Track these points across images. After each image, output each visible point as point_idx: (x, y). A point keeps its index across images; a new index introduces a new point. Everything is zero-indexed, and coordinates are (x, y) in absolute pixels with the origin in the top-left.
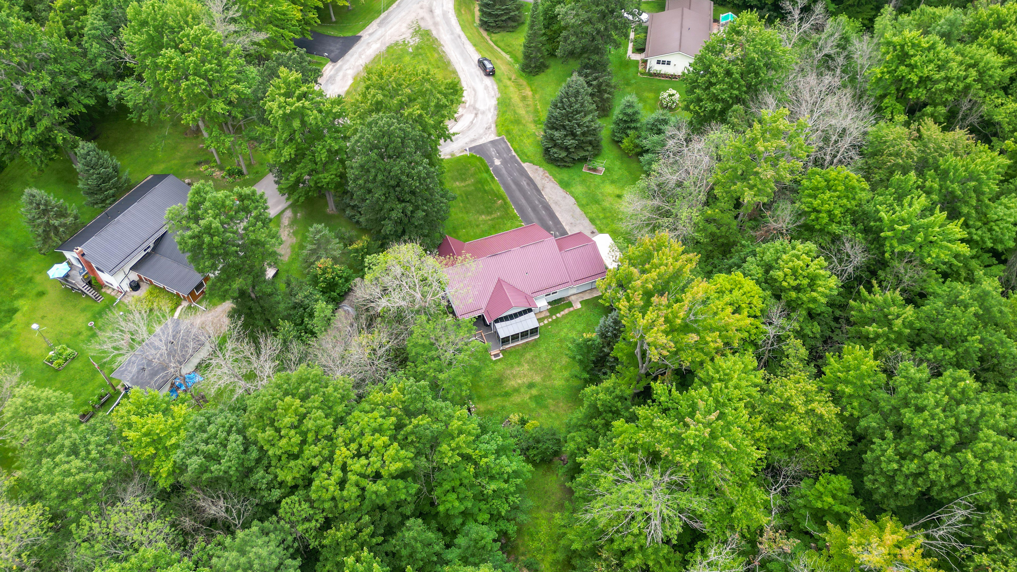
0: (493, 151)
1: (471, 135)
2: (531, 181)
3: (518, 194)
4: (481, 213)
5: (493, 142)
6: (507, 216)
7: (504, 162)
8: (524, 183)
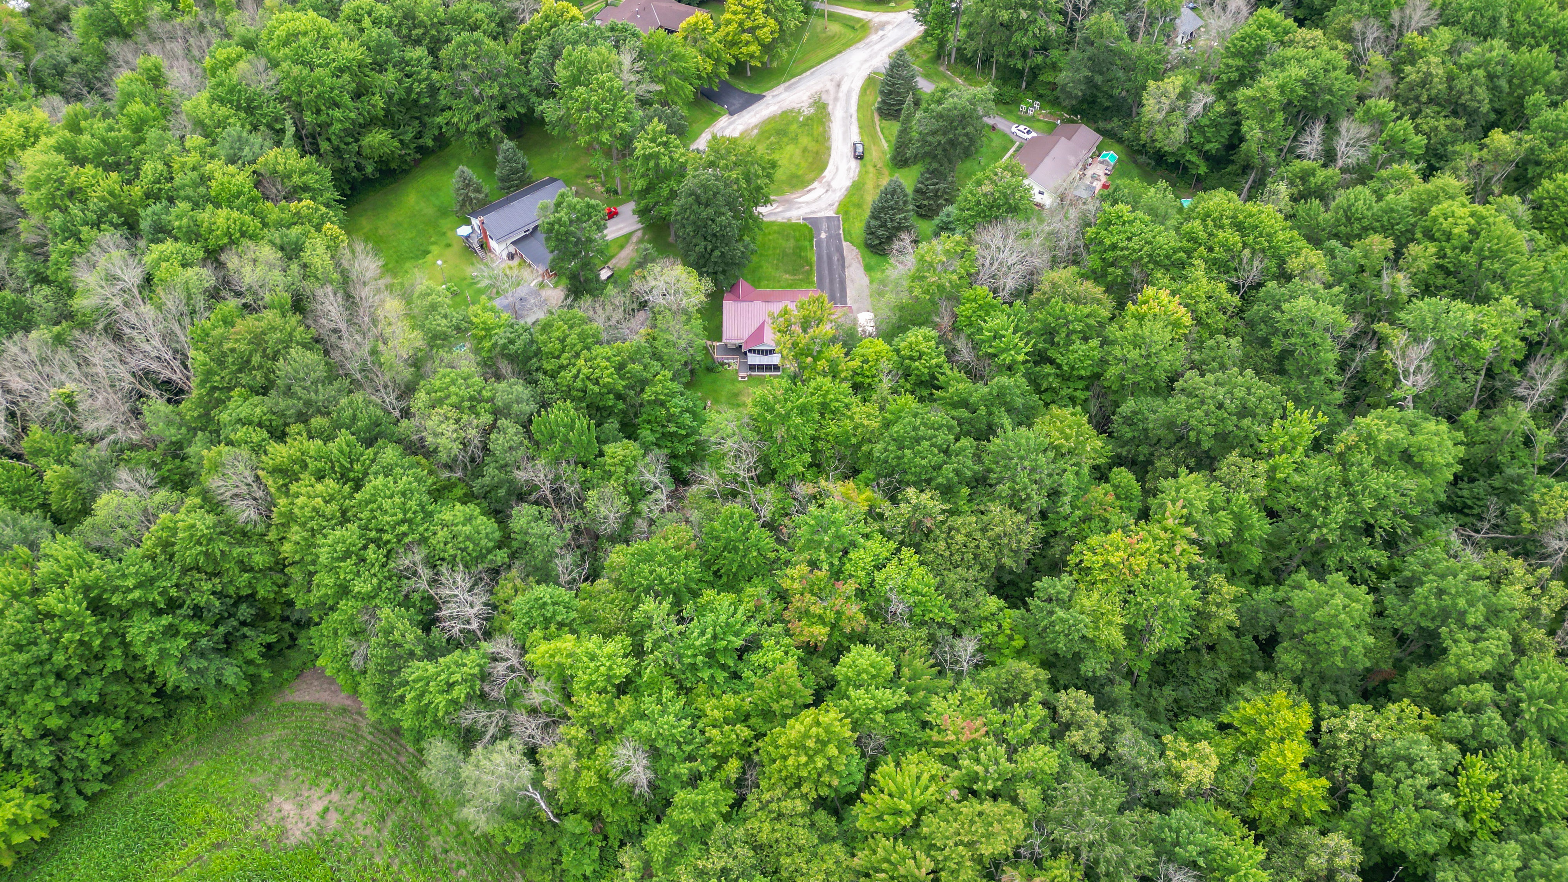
0: (824, 226)
1: (814, 207)
2: (842, 258)
3: (825, 266)
4: (786, 272)
5: (828, 218)
6: (807, 280)
7: (829, 237)
8: (835, 258)
